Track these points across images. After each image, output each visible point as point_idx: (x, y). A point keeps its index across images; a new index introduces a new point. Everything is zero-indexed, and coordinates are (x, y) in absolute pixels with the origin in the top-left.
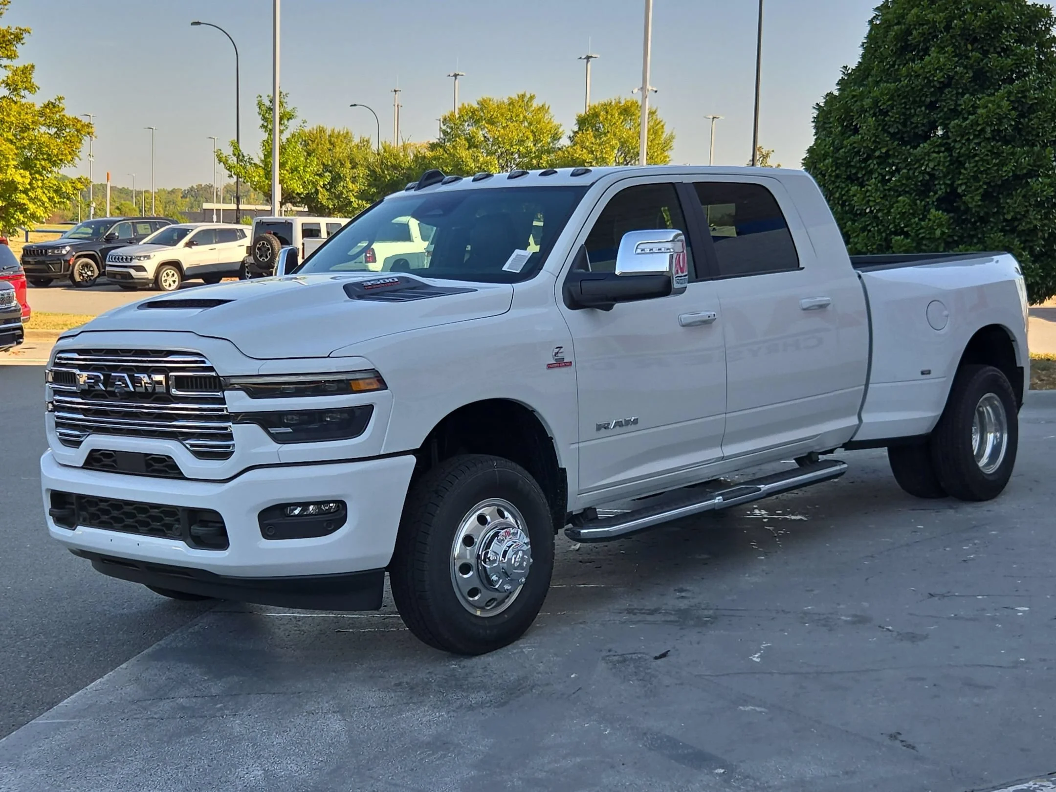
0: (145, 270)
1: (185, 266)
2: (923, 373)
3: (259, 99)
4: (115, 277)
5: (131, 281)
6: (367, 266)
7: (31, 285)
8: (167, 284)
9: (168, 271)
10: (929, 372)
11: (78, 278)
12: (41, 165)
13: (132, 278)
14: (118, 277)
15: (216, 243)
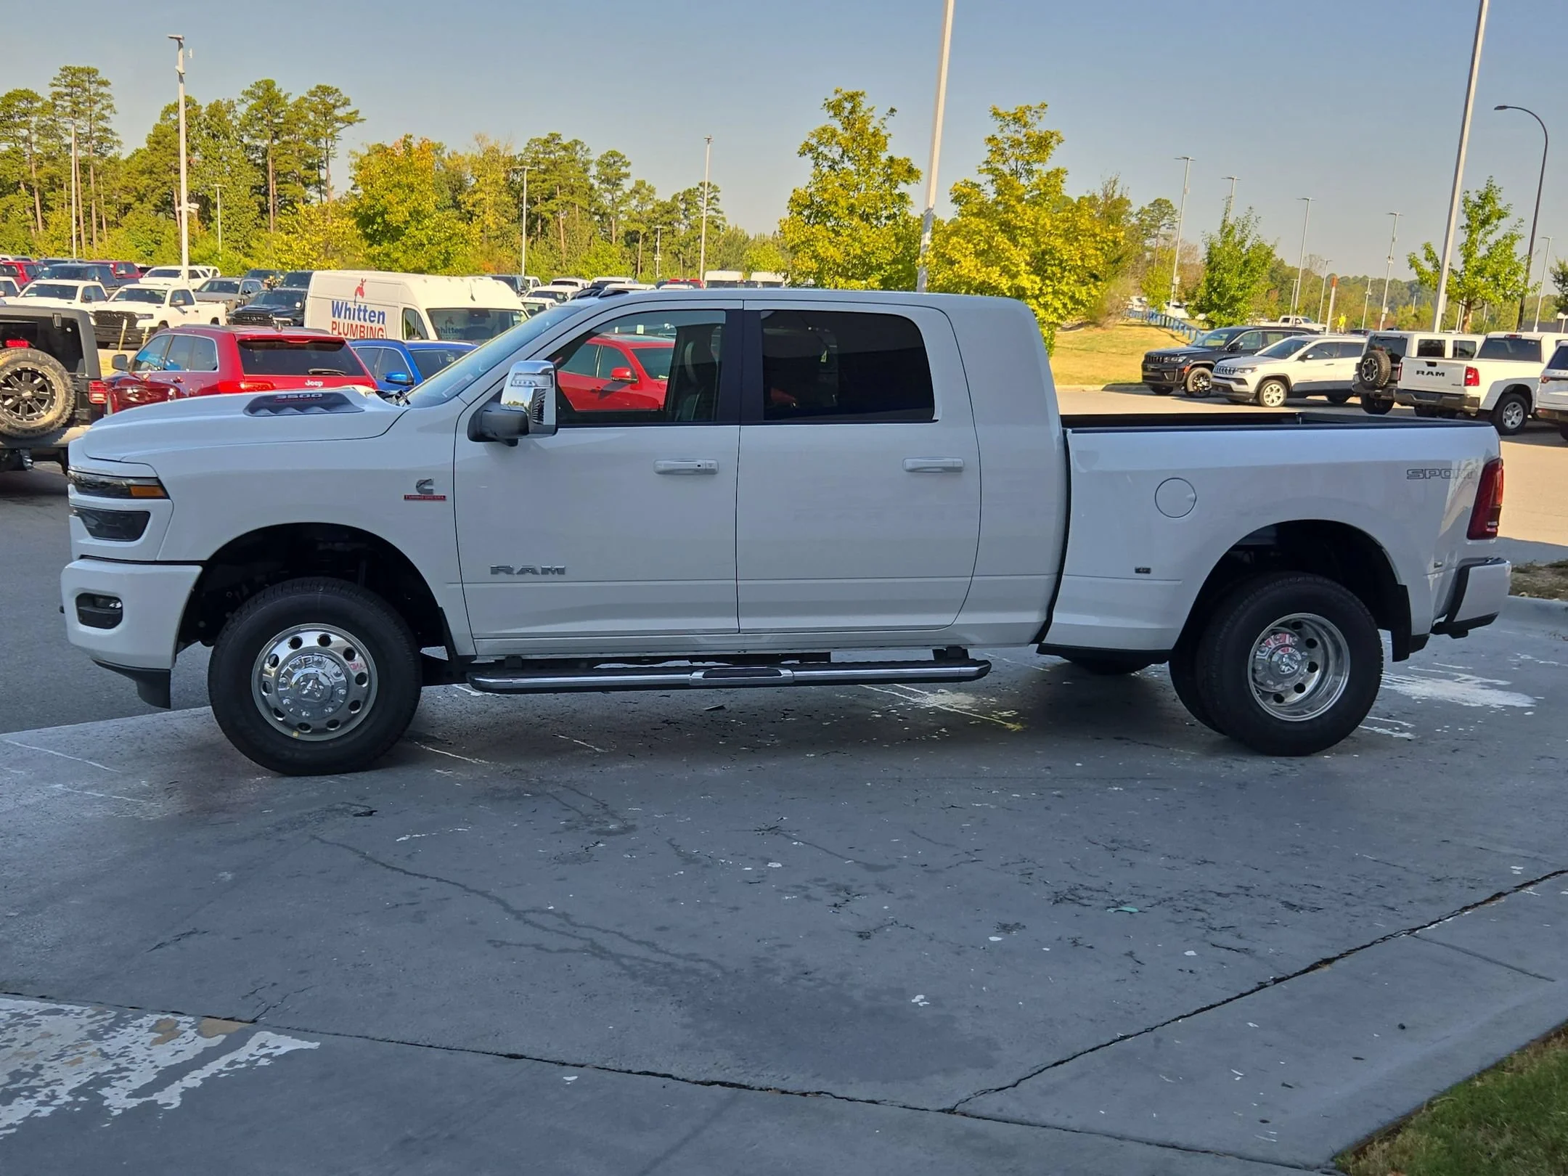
0: (1246, 384)
1: (1293, 381)
2: (1138, 571)
3: (1466, 194)
4: (1217, 390)
5: (1231, 394)
6: (1465, 390)
7: (1152, 392)
8: (1270, 399)
9: (1273, 386)
10: (1147, 571)
11: (1191, 389)
12: (1052, 270)
13: (1232, 391)
14: (1220, 389)
15: (1336, 358)
